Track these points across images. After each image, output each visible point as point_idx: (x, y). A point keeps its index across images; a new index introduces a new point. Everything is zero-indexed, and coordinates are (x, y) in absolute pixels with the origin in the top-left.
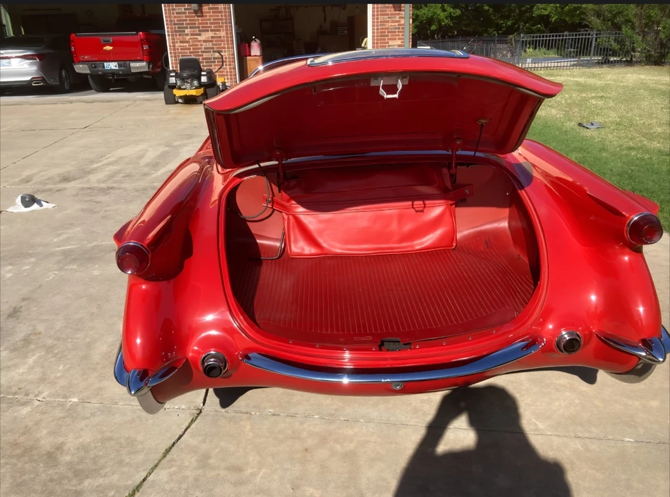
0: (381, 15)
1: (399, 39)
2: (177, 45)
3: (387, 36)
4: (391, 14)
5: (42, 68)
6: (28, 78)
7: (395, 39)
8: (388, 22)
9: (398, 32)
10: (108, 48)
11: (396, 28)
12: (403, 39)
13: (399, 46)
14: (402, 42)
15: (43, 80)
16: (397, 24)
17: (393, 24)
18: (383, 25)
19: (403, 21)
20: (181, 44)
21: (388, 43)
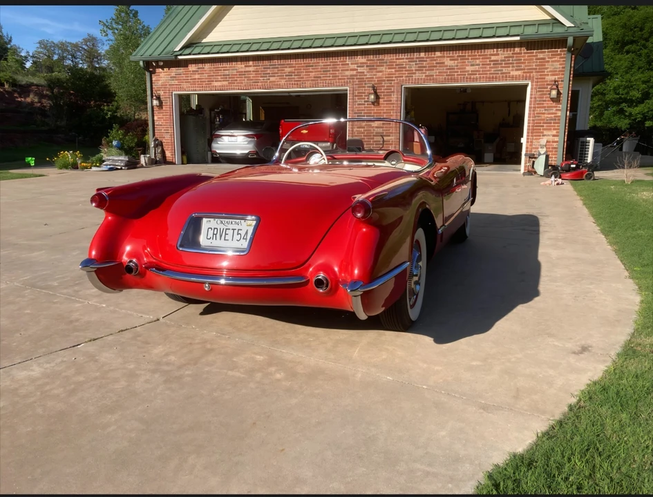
0: (538, 107)
1: (554, 129)
2: (355, 130)
3: (543, 126)
4: (548, 107)
5: (258, 145)
6: (247, 152)
7: (550, 129)
8: (544, 114)
9: (554, 123)
10: (305, 132)
11: (552, 120)
12: (558, 129)
13: (554, 136)
14: (557, 132)
15: (257, 153)
16: (553, 116)
17: (549, 116)
18: (538, 117)
19: (559, 113)
20: (358, 129)
21: (543, 133)
